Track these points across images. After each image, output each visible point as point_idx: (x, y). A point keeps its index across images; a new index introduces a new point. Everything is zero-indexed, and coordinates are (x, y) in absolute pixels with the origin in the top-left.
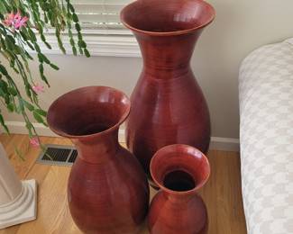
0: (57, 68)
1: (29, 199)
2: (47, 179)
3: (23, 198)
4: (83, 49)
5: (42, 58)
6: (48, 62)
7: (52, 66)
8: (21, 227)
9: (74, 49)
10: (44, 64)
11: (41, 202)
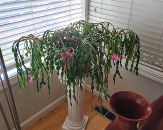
0: (122, 78)
1: (83, 125)
4: (136, 71)
5: (117, 72)
6: (119, 74)
7: (120, 77)
9: (132, 69)
10: (117, 75)
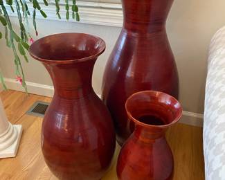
2: (32, 127)
3: (7, 136)
4: (75, 13)
8: (3, 160)
11: (22, 145)
